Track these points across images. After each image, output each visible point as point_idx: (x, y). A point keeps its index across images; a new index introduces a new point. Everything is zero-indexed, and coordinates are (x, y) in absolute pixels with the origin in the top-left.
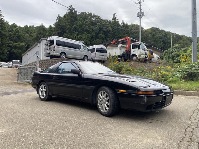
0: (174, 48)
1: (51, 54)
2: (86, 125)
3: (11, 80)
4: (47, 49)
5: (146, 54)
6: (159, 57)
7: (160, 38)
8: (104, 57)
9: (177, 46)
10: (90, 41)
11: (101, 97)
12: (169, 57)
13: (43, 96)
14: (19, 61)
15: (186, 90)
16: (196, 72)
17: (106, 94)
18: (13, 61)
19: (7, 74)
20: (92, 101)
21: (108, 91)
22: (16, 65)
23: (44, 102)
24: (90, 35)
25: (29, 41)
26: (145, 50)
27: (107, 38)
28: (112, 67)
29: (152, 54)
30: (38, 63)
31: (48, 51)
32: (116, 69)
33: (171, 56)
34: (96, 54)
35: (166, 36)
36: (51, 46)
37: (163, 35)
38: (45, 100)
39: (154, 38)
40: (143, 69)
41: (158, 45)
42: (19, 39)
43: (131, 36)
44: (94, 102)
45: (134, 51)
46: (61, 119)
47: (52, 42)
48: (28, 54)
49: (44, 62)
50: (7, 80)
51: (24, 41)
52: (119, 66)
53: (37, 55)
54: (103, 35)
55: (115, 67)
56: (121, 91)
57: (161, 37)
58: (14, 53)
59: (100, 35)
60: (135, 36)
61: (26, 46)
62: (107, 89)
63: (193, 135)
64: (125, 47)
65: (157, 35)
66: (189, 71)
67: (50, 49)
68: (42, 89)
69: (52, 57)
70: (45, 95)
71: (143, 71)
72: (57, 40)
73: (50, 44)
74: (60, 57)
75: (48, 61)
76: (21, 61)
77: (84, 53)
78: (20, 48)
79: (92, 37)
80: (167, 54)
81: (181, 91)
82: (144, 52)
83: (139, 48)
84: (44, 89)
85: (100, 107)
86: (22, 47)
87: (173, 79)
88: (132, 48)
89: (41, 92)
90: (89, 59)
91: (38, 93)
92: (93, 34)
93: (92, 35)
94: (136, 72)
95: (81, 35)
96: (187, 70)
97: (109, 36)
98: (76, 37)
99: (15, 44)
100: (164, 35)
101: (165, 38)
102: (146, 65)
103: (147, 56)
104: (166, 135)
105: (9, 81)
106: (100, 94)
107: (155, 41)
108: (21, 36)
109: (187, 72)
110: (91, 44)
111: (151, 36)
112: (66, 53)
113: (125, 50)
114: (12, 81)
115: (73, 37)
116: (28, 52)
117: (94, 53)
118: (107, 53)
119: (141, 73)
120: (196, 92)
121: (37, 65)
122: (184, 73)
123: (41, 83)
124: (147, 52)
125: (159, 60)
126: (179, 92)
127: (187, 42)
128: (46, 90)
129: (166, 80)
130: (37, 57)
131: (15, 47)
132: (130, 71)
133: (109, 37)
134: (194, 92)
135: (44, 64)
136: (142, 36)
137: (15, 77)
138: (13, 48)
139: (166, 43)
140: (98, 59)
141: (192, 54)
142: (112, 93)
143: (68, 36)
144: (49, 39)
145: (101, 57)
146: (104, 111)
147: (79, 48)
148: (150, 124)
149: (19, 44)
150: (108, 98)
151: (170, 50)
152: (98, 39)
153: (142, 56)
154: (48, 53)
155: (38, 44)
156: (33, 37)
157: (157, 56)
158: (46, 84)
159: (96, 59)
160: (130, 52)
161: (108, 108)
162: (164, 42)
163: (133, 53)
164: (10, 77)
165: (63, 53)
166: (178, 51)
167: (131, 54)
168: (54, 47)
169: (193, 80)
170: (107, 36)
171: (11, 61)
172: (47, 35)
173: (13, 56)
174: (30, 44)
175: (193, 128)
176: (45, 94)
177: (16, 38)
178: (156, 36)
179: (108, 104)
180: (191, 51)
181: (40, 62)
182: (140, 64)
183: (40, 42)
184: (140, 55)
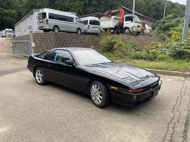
0: (167, 18)
1: (44, 28)
2: (81, 119)
3: (7, 52)
4: (40, 22)
5: (138, 26)
6: (151, 29)
7: (154, 6)
8: (97, 29)
9: (170, 16)
10: (83, 9)
11: (94, 90)
12: (160, 27)
13: (40, 80)
14: (11, 30)
15: (173, 71)
16: (184, 50)
17: (99, 88)
18: (6, 29)
19: (1, 45)
20: (86, 93)
21: (101, 86)
22: (9, 34)
23: (41, 86)
24: (83, 3)
25: (20, 8)
26: (138, 22)
27: (100, 5)
28: (105, 42)
29: (144, 26)
30: (31, 37)
31: (41, 25)
32: (109, 44)
33: (163, 26)
34: (89, 26)
35: (160, 3)
36: (43, 19)
37: (156, 3)
38: (42, 84)
39: (147, 6)
40: (134, 43)
41: (151, 13)
42: (10, 6)
43: (125, 3)
44: (88, 92)
45: (127, 24)
46: (58, 112)
47: (44, 15)
48: (21, 24)
49: (37, 35)
50: (2, 53)
51: (15, 8)
52: (112, 41)
53: (30, 29)
54: (96, 3)
55: (108, 42)
56: (113, 88)
57: (155, 4)
58: (6, 21)
59: (93, 2)
60: (128, 4)
61: (17, 14)
62: (100, 84)
63: (173, 133)
64: (119, 19)
65: (151, 2)
66: (178, 49)
67: (42, 22)
68: (38, 73)
69: (46, 30)
70: (41, 80)
71: (134, 46)
72: (49, 13)
73: (42, 17)
74: (53, 30)
75: (42, 35)
76: (14, 30)
77: (77, 25)
78: (12, 15)
79: (85, 5)
80: (159, 24)
81: (168, 71)
82: (136, 24)
83: (132, 21)
84: (40, 74)
85: (93, 98)
86: (14, 14)
87: (162, 56)
88: (125, 21)
89: (38, 76)
90: (82, 31)
91: (35, 76)
92: (85, 1)
93: (85, 3)
94: (127, 46)
95: (73, 3)
96: (176, 49)
97: (102, 3)
98: (68, 5)
99: (6, 11)
100: (158, 3)
101: (159, 6)
102: (138, 38)
103: (140, 29)
104: (150, 132)
105: (5, 54)
106: (93, 87)
107: (148, 9)
108: (12, 3)
109: (176, 50)
110: (83, 12)
111: (145, 4)
112: (59, 26)
113: (118, 22)
114: (8, 54)
115: (65, 4)
116: (20, 22)
117: (87, 25)
118: (100, 25)
119: (133, 47)
120: (182, 72)
121: (31, 40)
122: (173, 51)
123: (37, 68)
124: (139, 24)
125: (150, 32)
126: (167, 72)
127: (180, 10)
128: (42, 75)
129: (155, 58)
130: (31, 31)
131: (7, 15)
132: (122, 46)
133: (102, 5)
134: (180, 72)
135: (38, 37)
136: (136, 3)
137: (10, 49)
138: (4, 15)
139: (159, 11)
140: (92, 32)
141: (183, 30)
142: (104, 88)
143: (60, 3)
144: (41, 11)
145: (94, 29)
146: (97, 103)
147: (72, 20)
148: (138, 117)
149: (10, 11)
150: (101, 93)
151: (162, 20)
152: (91, 6)
153: (134, 28)
154: (41, 26)
155: (29, 16)
156: (23, 3)
157: (149, 27)
158: (42, 70)
159: (89, 31)
160: (123, 24)
161: (100, 101)
162: (157, 10)
163: (126, 26)
164: (5, 49)
165: (56, 26)
166: (170, 22)
167: (124, 27)
168: (47, 20)
169: (181, 58)
170: (100, 3)
171: (4, 30)
172: (38, 2)
173: (5, 24)
174: (21, 11)
175: (175, 123)
176: (41, 78)
177: (6, 4)
178: (149, 4)
179: (101, 97)
180: (183, 25)
181: (34, 36)
182: (132, 37)
183: (32, 14)
184: (133, 28)
